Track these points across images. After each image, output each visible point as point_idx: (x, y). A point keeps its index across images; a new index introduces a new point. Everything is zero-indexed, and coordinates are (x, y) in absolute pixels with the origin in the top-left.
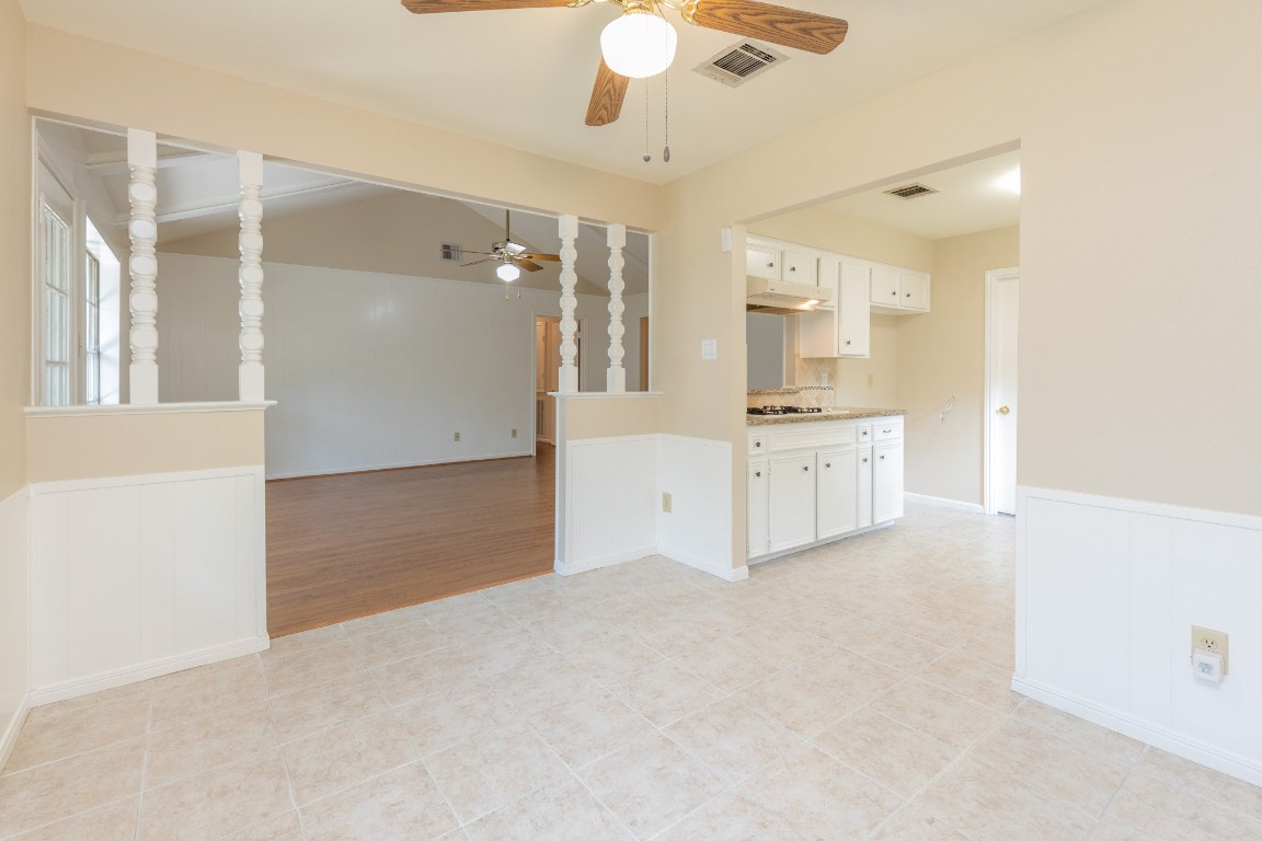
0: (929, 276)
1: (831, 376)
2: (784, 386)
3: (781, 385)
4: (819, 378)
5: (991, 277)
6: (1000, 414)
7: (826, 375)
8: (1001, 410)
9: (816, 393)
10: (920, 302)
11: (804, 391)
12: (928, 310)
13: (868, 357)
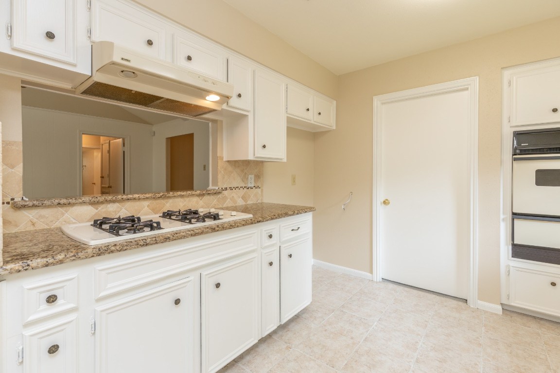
0: (335, 102)
1: (258, 177)
2: (211, 187)
3: (208, 186)
4: (245, 179)
5: (377, 101)
6: (383, 205)
7: (253, 176)
8: (384, 202)
9: (242, 192)
10: (328, 120)
11: (229, 191)
12: (334, 128)
13: (285, 160)
